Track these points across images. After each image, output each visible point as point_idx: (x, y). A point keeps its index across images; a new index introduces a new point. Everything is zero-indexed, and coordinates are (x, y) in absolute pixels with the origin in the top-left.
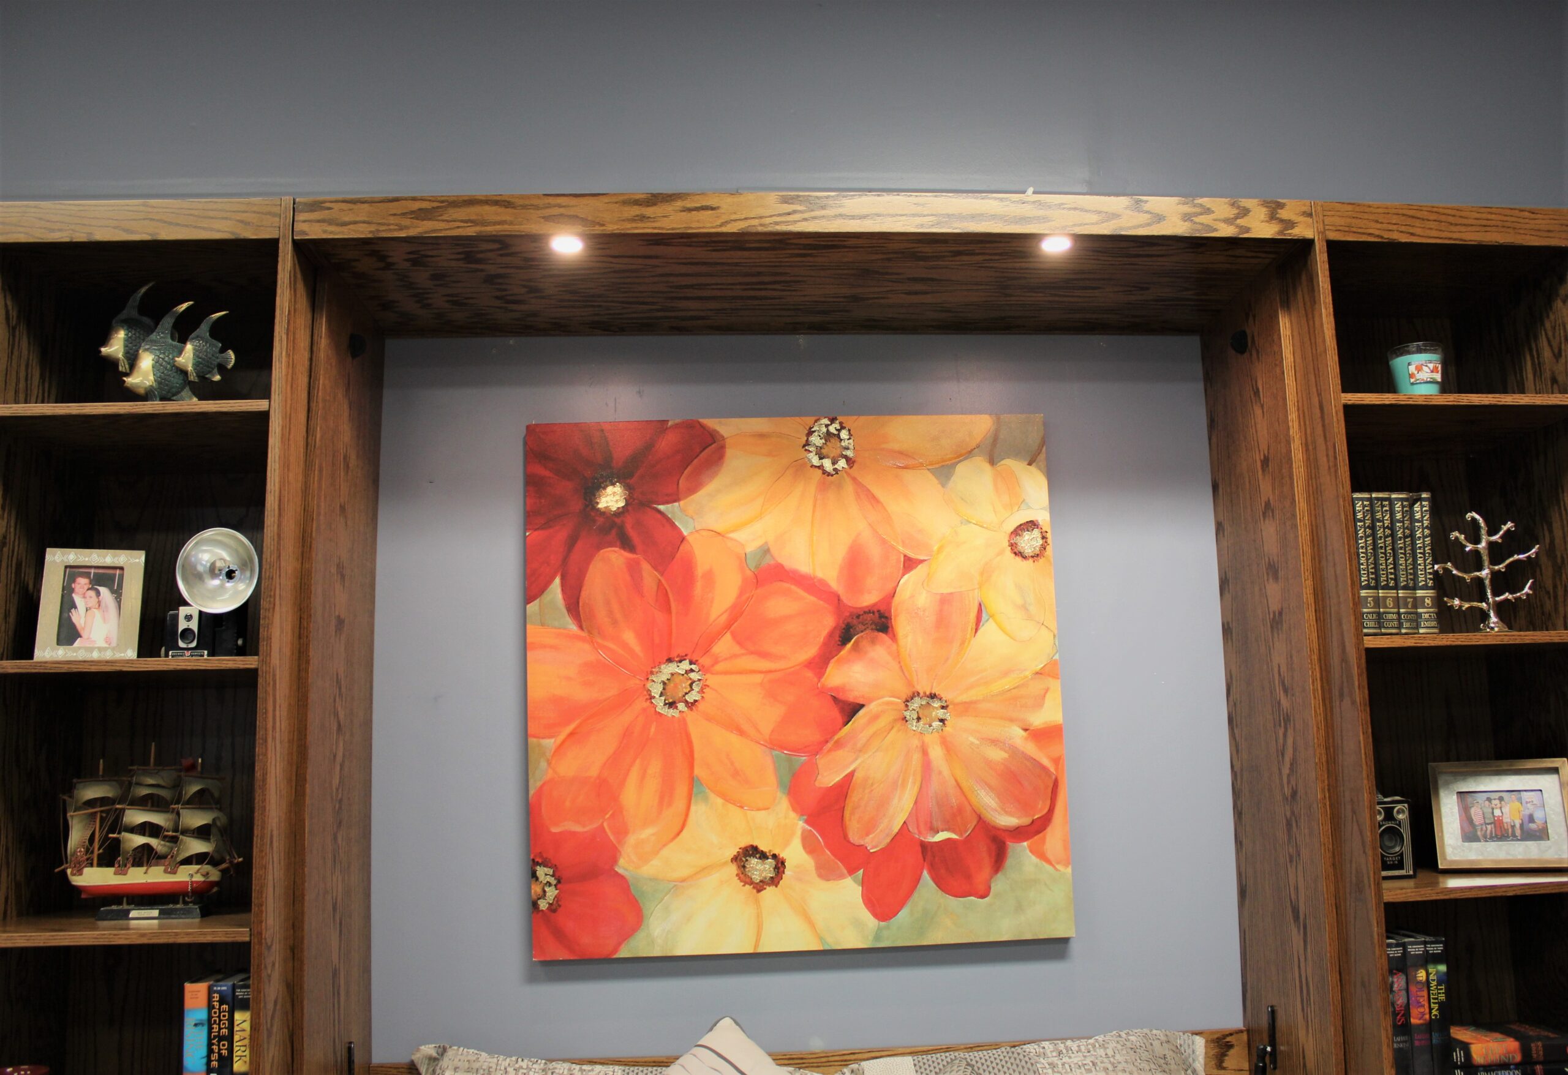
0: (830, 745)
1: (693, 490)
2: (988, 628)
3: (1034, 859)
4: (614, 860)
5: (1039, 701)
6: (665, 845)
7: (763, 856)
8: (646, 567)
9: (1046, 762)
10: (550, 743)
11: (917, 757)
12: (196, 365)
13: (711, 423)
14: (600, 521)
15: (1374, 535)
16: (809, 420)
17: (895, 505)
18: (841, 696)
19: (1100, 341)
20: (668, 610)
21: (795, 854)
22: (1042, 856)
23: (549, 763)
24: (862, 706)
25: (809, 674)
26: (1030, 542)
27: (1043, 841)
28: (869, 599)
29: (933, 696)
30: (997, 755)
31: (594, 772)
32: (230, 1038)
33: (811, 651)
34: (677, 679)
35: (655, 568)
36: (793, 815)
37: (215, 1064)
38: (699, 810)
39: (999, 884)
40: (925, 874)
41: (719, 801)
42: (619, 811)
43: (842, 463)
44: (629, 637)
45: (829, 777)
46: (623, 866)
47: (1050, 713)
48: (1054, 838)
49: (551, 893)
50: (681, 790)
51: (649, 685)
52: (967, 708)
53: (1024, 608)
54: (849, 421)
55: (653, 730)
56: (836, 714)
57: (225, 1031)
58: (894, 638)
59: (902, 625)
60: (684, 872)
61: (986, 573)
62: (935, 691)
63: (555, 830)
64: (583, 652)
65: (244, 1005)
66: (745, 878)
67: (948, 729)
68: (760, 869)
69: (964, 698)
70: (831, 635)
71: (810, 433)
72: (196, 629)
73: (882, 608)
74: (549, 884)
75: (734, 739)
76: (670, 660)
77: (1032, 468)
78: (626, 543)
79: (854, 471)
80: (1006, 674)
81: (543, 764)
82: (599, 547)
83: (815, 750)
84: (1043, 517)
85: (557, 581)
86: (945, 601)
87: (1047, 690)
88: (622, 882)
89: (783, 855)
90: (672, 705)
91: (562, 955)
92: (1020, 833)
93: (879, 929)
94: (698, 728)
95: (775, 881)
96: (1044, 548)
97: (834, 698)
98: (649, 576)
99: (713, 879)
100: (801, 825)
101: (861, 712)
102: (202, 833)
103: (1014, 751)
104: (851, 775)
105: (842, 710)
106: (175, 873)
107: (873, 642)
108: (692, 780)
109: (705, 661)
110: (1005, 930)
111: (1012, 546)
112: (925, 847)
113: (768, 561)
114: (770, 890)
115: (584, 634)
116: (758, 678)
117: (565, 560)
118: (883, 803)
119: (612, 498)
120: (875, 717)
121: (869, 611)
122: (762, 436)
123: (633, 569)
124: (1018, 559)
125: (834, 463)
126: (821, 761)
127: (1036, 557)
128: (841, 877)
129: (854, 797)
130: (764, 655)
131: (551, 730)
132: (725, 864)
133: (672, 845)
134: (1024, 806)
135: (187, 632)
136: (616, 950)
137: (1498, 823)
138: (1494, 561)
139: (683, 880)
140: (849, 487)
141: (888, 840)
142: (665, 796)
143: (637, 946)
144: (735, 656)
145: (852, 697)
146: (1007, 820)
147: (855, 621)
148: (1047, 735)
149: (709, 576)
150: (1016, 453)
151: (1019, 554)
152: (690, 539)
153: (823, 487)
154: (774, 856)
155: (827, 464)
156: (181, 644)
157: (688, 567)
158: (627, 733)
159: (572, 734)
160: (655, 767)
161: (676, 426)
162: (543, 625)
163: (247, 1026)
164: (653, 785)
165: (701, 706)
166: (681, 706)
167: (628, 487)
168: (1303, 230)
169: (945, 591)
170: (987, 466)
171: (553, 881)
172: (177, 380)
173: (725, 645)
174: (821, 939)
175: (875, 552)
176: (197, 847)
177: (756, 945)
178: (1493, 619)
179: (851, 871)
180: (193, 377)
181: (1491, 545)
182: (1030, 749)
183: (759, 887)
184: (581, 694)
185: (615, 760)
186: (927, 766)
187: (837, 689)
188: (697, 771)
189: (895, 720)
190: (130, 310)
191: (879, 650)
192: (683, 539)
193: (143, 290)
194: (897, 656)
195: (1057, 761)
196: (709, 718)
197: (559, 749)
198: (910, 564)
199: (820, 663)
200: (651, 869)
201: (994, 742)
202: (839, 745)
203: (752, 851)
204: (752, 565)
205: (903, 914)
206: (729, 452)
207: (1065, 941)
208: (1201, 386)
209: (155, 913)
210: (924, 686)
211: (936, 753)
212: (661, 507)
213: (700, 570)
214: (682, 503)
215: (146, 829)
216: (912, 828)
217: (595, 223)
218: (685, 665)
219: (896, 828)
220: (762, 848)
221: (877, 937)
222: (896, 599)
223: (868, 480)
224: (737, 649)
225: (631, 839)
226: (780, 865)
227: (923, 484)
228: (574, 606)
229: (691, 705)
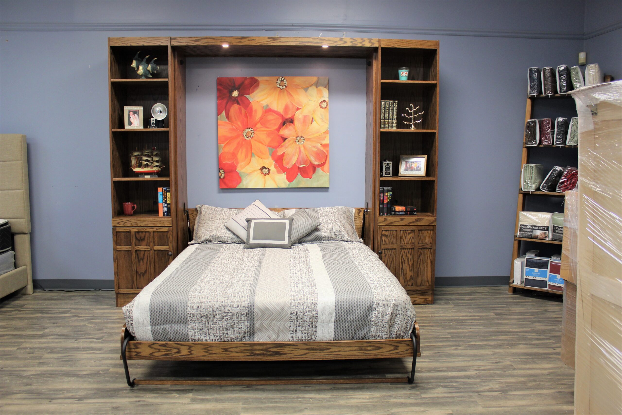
0: (280, 146)
1: (253, 92)
2: (314, 123)
3: (322, 171)
4: (236, 169)
5: (324, 139)
6: (246, 166)
7: (266, 169)
8: (242, 108)
9: (325, 151)
10: (223, 145)
11: (298, 150)
12: (151, 69)
13: (257, 78)
14: (233, 98)
15: (385, 109)
16: (278, 77)
17: (295, 96)
18: (283, 136)
19: (343, 60)
20: (247, 117)
21: (272, 168)
22: (323, 170)
23: (223, 149)
24: (287, 139)
25: (276, 132)
26: (324, 105)
27: (324, 167)
28: (289, 116)
29: (302, 137)
30: (315, 149)
31: (232, 151)
32: (166, 197)
33: (276, 127)
34: (249, 132)
35: (244, 109)
36: (272, 160)
37: (164, 202)
38: (253, 159)
39: (314, 176)
40: (299, 173)
41: (257, 157)
42: (237, 159)
43: (284, 87)
44: (239, 123)
45: (280, 153)
46: (238, 170)
47: (326, 141)
48: (326, 167)
49: (223, 175)
50: (249, 155)
51: (243, 133)
52: (309, 140)
53: (322, 119)
54: (286, 78)
55: (244, 142)
56: (282, 140)
57: (165, 196)
58: (294, 125)
59: (296, 122)
60: (250, 171)
61: (314, 111)
62: (302, 136)
63: (224, 162)
64: (229, 126)
65: (169, 192)
66: (262, 173)
67: (304, 144)
68: (265, 171)
69: (309, 137)
70: (281, 124)
71: (278, 80)
72: (155, 123)
73: (292, 118)
74: (223, 173)
75: (260, 145)
76: (247, 128)
77: (325, 89)
78: (238, 103)
79: (287, 89)
80: (317, 133)
81: (221, 149)
82: (233, 104)
83: (277, 147)
84: (327, 99)
85: (224, 111)
86: (305, 117)
87: (326, 136)
88: (238, 173)
89: (270, 168)
90: (248, 137)
91: (225, 187)
92: (319, 166)
93: (289, 184)
94: (253, 142)
95: (268, 174)
96: (327, 106)
97: (281, 137)
98: (243, 110)
99: (256, 173)
100: (274, 162)
101: (287, 140)
102: (157, 161)
103: (318, 149)
104: (284, 153)
105: (283, 139)
106: (152, 169)
107: (290, 125)
108: (252, 153)
109: (255, 128)
110: (315, 185)
111: (320, 105)
112: (299, 168)
113: (268, 108)
114: (267, 175)
115: (230, 123)
116: (266, 132)
117: (226, 107)
118: (291, 159)
119: (235, 94)
120: (290, 141)
121: (289, 119)
122: (267, 81)
123: (240, 109)
124: (321, 108)
125: (283, 87)
126: (278, 150)
127: (325, 108)
128: (282, 173)
129: (285, 157)
130: (267, 127)
131: (223, 142)
132: (258, 170)
133: (248, 166)
134: (320, 160)
135: (153, 123)
136: (236, 187)
137: (412, 167)
138: (414, 114)
139: (250, 173)
140: (286, 92)
141: (291, 166)
142: (246, 156)
143: (240, 186)
144: (260, 128)
145: (285, 137)
146: (316, 163)
147: (286, 121)
148: (325, 146)
149: (256, 111)
150: (322, 85)
151: (321, 107)
152: (252, 103)
153: (280, 92)
154: (268, 169)
155: (281, 87)
156: (152, 125)
157: (251, 109)
158: (239, 143)
159: (227, 143)
160: (244, 150)
161: (249, 78)
162: (221, 120)
163: (170, 195)
164: (244, 154)
165: (254, 138)
166: (250, 138)
167: (239, 91)
168: (376, 45)
169: (305, 115)
170: (315, 88)
171: (224, 173)
172: (148, 72)
173: (259, 125)
174: (277, 185)
175: (291, 106)
176: (157, 164)
177: (264, 186)
178: (413, 126)
179: (284, 172)
180: (151, 72)
181: (414, 111)
182: (322, 148)
183: (265, 175)
184: (229, 135)
185: (236, 148)
186: (300, 151)
187: (282, 135)
188: (253, 151)
189: (294, 142)
190: (136, 56)
191: (291, 127)
192: (250, 103)
193: (139, 52)
194: (295, 128)
195: (327, 151)
196: (256, 140)
197: (225, 146)
198: (298, 109)
199: (278, 130)
200: (244, 170)
201: (314, 147)
202: (282, 146)
203: (264, 168)
204: (265, 108)
205: (294, 181)
206: (260, 84)
207: (328, 188)
208: (365, 70)
209: (149, 176)
210: (300, 135)
211: (302, 149)
212: (246, 96)
213: (254, 109)
214: (250, 95)
215: (147, 161)
216: (297, 164)
217: (231, 43)
218: (251, 129)
219: (293, 164)
220: (266, 167)
221: (289, 185)
222: (295, 116)
223: (289, 91)
224: (261, 126)
225: (239, 165)
226: (269, 170)
227: (302, 92)
228: (227, 117)
229: (252, 138)
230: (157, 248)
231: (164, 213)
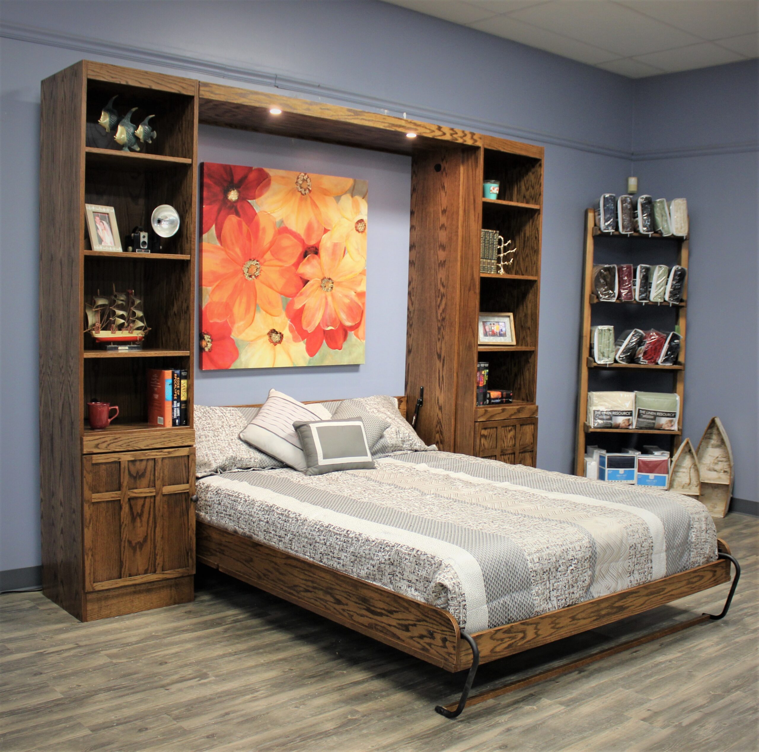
0: (298, 294)
1: (260, 195)
2: (347, 255)
3: (355, 337)
4: (230, 333)
5: (359, 284)
6: (247, 328)
7: (277, 333)
8: (244, 224)
9: (360, 304)
10: (210, 289)
11: (324, 300)
13: (267, 170)
14: (229, 204)
16: (298, 173)
17: (322, 209)
18: (303, 277)
19: (384, 154)
20: (250, 240)
21: (286, 333)
22: (357, 336)
23: (209, 296)
24: (308, 281)
25: (293, 268)
26: (360, 227)
27: (358, 331)
28: (313, 243)
29: (330, 279)
30: (347, 301)
31: (224, 300)
32: (180, 389)
33: (294, 260)
34: (253, 267)
35: (247, 224)
36: (286, 319)
37: (175, 398)
38: (258, 316)
39: (345, 345)
40: (324, 341)
41: (264, 313)
42: (232, 315)
43: (307, 191)
44: (238, 250)
45: (298, 306)
46: (233, 336)
47: (362, 288)
48: (361, 329)
49: (210, 345)
50: (252, 308)
51: (243, 268)
52: (339, 284)
53: (357, 250)
54: (311, 175)
55: (244, 285)
56: (301, 283)
57: (178, 387)
58: (319, 257)
59: (322, 253)
60: (252, 338)
61: (348, 236)
62: (331, 277)
63: (211, 321)
64: (222, 255)
65: (185, 378)
66: (271, 341)
67: (333, 291)
68: (276, 338)
69: (339, 280)
70: (301, 254)
71: (298, 178)
72: (147, 241)
73: (316, 246)
74: (209, 342)
75: (270, 290)
76: (250, 260)
77: (364, 200)
78: (237, 214)
79: (311, 194)
80: (351, 272)
81: (208, 297)
82: (228, 214)
83: (294, 296)
84: (365, 218)
85: (214, 226)
86: (335, 245)
87: (362, 279)
88: (233, 342)
89: (283, 333)
90: (250, 276)
91: (212, 368)
92: (352, 328)
93: (310, 360)
94: (259, 286)
95: (280, 342)
96: (365, 229)
97: (301, 278)
98: (245, 227)
99: (261, 341)
100: (289, 322)
101: (309, 283)
103: (352, 300)
104: (304, 306)
105: (303, 282)
107: (313, 258)
108: (256, 305)
109: (262, 261)
110: (345, 361)
111: (356, 227)
112: (325, 331)
113: (283, 225)
114: (278, 345)
115: (222, 247)
116: (278, 268)
117: (216, 219)
118: (313, 316)
119: (233, 196)
120: (312, 285)
121: (313, 247)
122: (283, 177)
123: (240, 224)
124: (357, 232)
125: (305, 190)
126: (296, 299)
127: (362, 232)
128: (300, 341)
129: (305, 313)
130: (280, 260)
131: (210, 283)
132: (264, 336)
133: (249, 328)
134: (353, 319)
135: (144, 243)
136: (230, 366)
137: (493, 331)
138: (505, 252)
139: (252, 341)
140: (309, 200)
141: (314, 329)
142: (247, 310)
143: (236, 365)
144: (271, 260)
145: (306, 277)
146: (348, 324)
147: (308, 250)
148: (361, 295)
149: (264, 229)
150: (359, 194)
151: (357, 230)
152: (258, 214)
153: (301, 200)
154: (280, 333)
155: (303, 190)
156: (142, 247)
157: (257, 225)
158: (236, 286)
159: (217, 286)
160: (244, 300)
161: (256, 170)
162: (208, 243)
163: (186, 385)
164: (243, 306)
165: (260, 278)
166: (253, 277)
167: (239, 192)
169: (336, 242)
170: (350, 198)
171: (210, 340)
173: (268, 256)
174: (293, 363)
175: (316, 225)
177: (274, 364)
178: (502, 270)
179: (303, 339)
180: (142, 141)
181: (504, 247)
182: (356, 299)
183: (275, 344)
184: (221, 270)
185: (232, 296)
186: (327, 303)
187: (301, 274)
188: (258, 301)
189: (318, 287)
190: (110, 105)
191: (315, 262)
192: (256, 214)
193: (114, 98)
194: (320, 264)
195: (364, 304)
196: (262, 282)
197: (213, 291)
198: (326, 231)
199: (297, 265)
200: (242, 337)
201: (346, 296)
202: (301, 294)
203: (274, 331)
204: (278, 226)
205: (317, 355)
206: (272, 182)
207: (358, 365)
209: (127, 348)
210: (327, 276)
211: (330, 299)
212: (249, 201)
213: (261, 227)
214: (256, 200)
216: (321, 325)
218: (255, 262)
219: (317, 324)
220: (277, 330)
221: (309, 363)
222: (321, 244)
223: (315, 198)
224: (272, 257)
225: (236, 326)
226: (282, 336)
227: (332, 202)
228: (219, 236)
229: (256, 277)
230: (168, 489)
231: (174, 421)
